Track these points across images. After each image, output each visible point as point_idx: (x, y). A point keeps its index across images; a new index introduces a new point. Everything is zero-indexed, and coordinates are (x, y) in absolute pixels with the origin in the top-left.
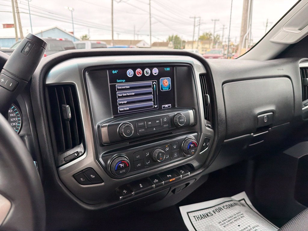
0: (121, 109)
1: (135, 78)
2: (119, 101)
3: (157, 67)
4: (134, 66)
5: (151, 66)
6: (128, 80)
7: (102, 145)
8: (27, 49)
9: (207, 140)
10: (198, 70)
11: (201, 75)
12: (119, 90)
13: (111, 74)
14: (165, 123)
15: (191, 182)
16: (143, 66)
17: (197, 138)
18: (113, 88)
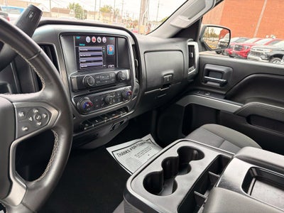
0: (82, 65)
1: (91, 44)
2: (81, 60)
3: (105, 36)
4: (91, 35)
5: (102, 35)
6: (87, 44)
7: (73, 91)
8: (31, 16)
9: (136, 91)
10: (131, 42)
11: (133, 45)
12: (81, 51)
13: (76, 39)
14: (112, 78)
15: (125, 120)
16: (97, 35)
17: (132, 89)
18: (77, 49)
